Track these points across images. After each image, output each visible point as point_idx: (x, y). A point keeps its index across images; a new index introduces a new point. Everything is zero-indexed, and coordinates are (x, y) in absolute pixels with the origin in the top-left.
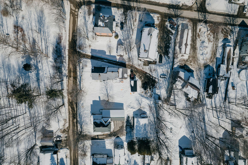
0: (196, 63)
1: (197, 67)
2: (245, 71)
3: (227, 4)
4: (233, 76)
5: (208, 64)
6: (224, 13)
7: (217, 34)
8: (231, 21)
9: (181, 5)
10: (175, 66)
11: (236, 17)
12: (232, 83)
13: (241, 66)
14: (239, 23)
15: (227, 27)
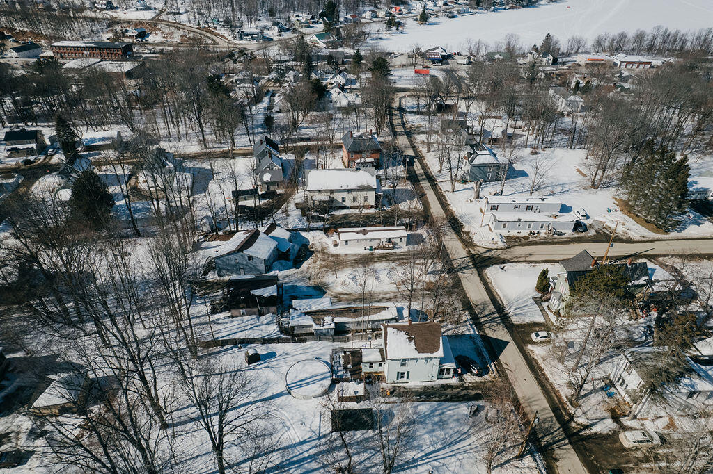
0: (323, 270)
1: (313, 273)
2: (327, 373)
3: (528, 294)
4: (300, 352)
5: (327, 291)
6: (498, 299)
7: (428, 294)
8: (486, 316)
9: (466, 230)
10: (303, 234)
11: (505, 325)
12: (272, 355)
13: (342, 362)
14: (491, 335)
15: (461, 312)
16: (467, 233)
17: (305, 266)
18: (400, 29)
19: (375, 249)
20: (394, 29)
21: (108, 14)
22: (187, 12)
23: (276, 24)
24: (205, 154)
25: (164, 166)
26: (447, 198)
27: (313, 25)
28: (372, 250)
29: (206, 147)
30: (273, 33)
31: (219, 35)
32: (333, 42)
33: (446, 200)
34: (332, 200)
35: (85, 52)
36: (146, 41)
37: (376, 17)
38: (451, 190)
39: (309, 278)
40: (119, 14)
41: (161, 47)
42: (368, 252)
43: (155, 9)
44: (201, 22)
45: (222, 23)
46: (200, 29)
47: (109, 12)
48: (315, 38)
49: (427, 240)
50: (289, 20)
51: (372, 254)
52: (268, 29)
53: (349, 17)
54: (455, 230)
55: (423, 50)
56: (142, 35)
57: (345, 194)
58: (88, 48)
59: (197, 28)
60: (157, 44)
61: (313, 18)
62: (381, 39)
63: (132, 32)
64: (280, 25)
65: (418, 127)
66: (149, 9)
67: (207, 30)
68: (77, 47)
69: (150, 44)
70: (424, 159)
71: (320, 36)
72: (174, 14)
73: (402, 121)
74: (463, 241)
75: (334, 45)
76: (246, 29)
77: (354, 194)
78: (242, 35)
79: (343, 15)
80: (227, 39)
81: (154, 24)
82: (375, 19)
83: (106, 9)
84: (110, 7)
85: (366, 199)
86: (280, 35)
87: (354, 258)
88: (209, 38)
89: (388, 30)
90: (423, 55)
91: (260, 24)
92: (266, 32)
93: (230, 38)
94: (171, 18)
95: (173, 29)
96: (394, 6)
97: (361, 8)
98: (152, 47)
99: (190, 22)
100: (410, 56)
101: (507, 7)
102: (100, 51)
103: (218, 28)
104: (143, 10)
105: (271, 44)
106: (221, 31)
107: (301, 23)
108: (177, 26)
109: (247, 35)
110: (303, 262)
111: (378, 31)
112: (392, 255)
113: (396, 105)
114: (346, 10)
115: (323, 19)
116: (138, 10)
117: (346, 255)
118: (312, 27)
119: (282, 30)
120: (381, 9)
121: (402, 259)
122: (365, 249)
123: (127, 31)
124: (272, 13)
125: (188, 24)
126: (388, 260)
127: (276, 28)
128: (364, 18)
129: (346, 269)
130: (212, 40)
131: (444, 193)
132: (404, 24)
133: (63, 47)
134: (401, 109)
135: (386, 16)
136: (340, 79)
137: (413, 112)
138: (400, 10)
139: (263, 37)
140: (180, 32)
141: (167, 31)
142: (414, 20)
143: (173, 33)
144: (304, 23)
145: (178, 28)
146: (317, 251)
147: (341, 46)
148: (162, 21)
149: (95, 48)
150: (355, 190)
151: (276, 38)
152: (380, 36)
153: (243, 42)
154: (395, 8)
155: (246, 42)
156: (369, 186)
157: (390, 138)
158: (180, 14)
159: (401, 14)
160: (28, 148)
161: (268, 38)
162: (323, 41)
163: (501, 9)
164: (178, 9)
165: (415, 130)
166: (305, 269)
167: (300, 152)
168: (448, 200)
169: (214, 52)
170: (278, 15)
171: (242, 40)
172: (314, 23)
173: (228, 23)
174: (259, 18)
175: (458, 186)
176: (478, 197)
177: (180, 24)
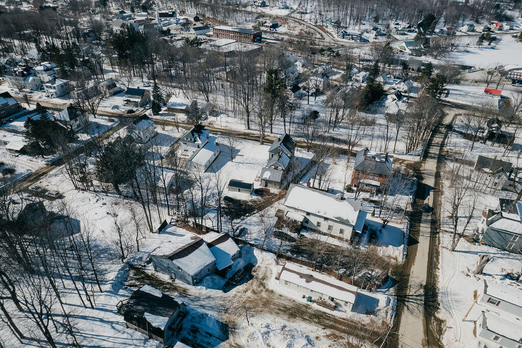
9: (440, 315)
10: (256, 252)
16: (440, 322)
17: (233, 292)
18: (493, 44)
19: (314, 301)
20: (486, 43)
21: (260, 10)
22: (312, 12)
23: (375, 29)
24: (245, 134)
25: (195, 141)
26: (440, 257)
27: (408, 33)
28: (311, 301)
29: (249, 128)
30: (371, 36)
31: (328, 32)
32: (419, 50)
33: (438, 259)
34: (306, 221)
35: (231, 35)
36: (276, 30)
37: (473, 31)
38: (450, 247)
39: (226, 311)
40: (267, 10)
41: (283, 36)
42: (305, 301)
43: (291, 8)
44: (318, 21)
45: (333, 24)
46: (316, 26)
47: (261, 9)
48: (404, 44)
49: (382, 314)
50: (388, 26)
51: (307, 307)
52: (367, 32)
53: (445, 29)
54: (425, 309)
55: (507, 68)
56: (275, 26)
57: (321, 220)
58: (234, 32)
59: (314, 26)
60: (281, 34)
61: (409, 27)
62: (468, 52)
63: (269, 23)
64: (378, 30)
65: (456, 153)
66: (287, 8)
67: (321, 27)
68: (228, 31)
69: (277, 33)
70: (442, 194)
71: (408, 44)
72: (302, 13)
73: (443, 142)
74: (428, 332)
75: (419, 53)
76: (349, 31)
77: (331, 223)
78: (344, 35)
79: (441, 26)
80: (332, 36)
81: (285, 20)
82: (470, 33)
83: (261, 6)
84: (264, 5)
85: (342, 231)
86: (376, 39)
87: (286, 303)
88: (319, 33)
89: (479, 45)
90: (504, 73)
91: (363, 27)
92: (365, 34)
93: (336, 36)
94: (298, 16)
95: (297, 24)
96: (496, 22)
97: (461, 22)
98: (277, 35)
99: (310, 20)
100: (489, 73)
102: (240, 34)
103: (330, 26)
104: (283, 8)
105: (365, 45)
106: (330, 29)
107: (397, 30)
108: (300, 22)
109: (349, 35)
110: (235, 286)
111: (468, 44)
112: (328, 317)
113: (447, 120)
114: (445, 22)
115: (419, 29)
116: (279, 8)
117: (281, 296)
118: (406, 34)
119: (379, 34)
120: (481, 24)
121: (337, 329)
122: (304, 297)
123: (265, 22)
124: (376, 20)
125: (309, 22)
126: (319, 323)
127: (375, 32)
128: (460, 31)
129: (268, 315)
130: (322, 35)
131: (440, 249)
132: (500, 40)
133: (220, 30)
134: (450, 127)
135: (483, 31)
136: (403, 87)
137: (461, 133)
138: (502, 26)
139: (361, 38)
140: (301, 27)
141: (292, 25)
142: (513, 36)
143: (296, 27)
144: (400, 31)
145: (300, 24)
146: (257, 278)
147: (425, 55)
148: (292, 17)
149: (238, 32)
150: (331, 220)
151: (371, 40)
152: (468, 49)
153: (344, 40)
154: (497, 24)
155: (346, 40)
156: (347, 221)
157: (417, 159)
158: (306, 13)
159: (500, 29)
160: (135, 102)
161: (365, 40)
162: (411, 48)
164: (306, 10)
165: (450, 156)
166: (232, 295)
167: (322, 152)
168: (440, 261)
169: (319, 45)
170: (380, 22)
171: (343, 38)
172: (410, 31)
173: (337, 25)
174: (364, 22)
175: (463, 244)
176: (480, 272)
177: (303, 21)
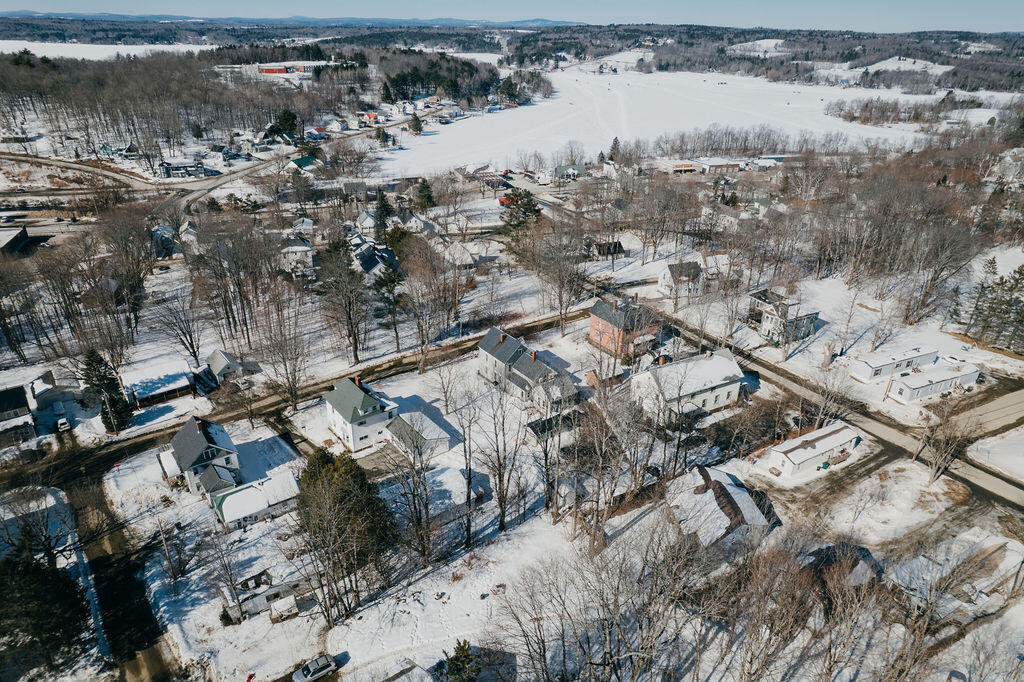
20: (390, 143)
22: (43, 135)
23: (214, 148)
27: (271, 147)
30: (217, 162)
31: (123, 171)
37: (348, 129)
41: (20, 199)
45: (124, 152)
48: (291, 165)
52: (205, 157)
53: (313, 131)
59: (76, 163)
62: (381, 159)
64: (225, 149)
67: (98, 164)
72: (19, 140)
76: (171, 159)
77: (718, 392)
78: (169, 170)
80: (142, 177)
82: (347, 133)
85: (728, 395)
86: (230, 165)
88: (107, 177)
91: (188, 150)
92: (204, 162)
93: (148, 175)
94: (14, 148)
95: (26, 167)
96: (363, 113)
99: (55, 152)
101: (503, 107)
103: (118, 160)
105: (222, 180)
106: (125, 164)
108: (33, 160)
109: (178, 169)
115: (282, 137)
118: (270, 149)
119: (229, 157)
122: (819, 469)
124: (195, 132)
125: (55, 157)
127: (218, 154)
128: (332, 132)
130: (115, 180)
135: (361, 127)
138: (376, 118)
139: (205, 170)
140: (44, 171)
141: (15, 169)
142: (402, 129)
143: (29, 173)
144: (257, 144)
145: (39, 165)
150: (719, 386)
151: (225, 170)
152: (378, 156)
154: (368, 115)
155: (181, 180)
156: (735, 376)
159: (377, 123)
161: (211, 171)
163: (497, 109)
164: (24, 132)
171: (169, 176)
172: (272, 143)
174: (180, 140)
177: (37, 157)
